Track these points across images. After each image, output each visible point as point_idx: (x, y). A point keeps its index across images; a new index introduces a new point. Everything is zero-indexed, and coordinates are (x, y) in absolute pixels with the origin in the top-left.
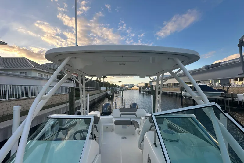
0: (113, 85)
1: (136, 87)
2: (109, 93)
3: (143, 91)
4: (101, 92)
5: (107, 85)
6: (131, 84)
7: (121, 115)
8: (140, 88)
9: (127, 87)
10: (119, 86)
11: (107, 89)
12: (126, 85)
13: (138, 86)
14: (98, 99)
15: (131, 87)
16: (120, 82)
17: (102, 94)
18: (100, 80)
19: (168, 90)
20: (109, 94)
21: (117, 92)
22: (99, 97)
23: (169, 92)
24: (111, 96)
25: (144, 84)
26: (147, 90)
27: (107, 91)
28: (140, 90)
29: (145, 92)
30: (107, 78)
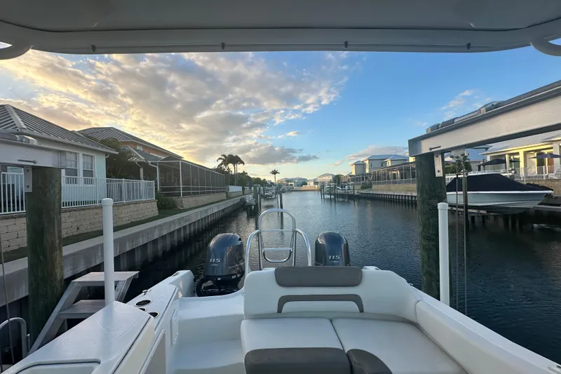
0: (258, 181)
1: (312, 184)
2: (249, 198)
3: (330, 194)
4: (228, 197)
5: (243, 180)
6: (300, 179)
8: (323, 186)
9: (292, 185)
10: (272, 183)
11: (243, 189)
12: (288, 181)
13: (316, 183)
14: (222, 214)
15: (302, 185)
16: (275, 173)
17: (230, 203)
18: (226, 170)
19: (390, 190)
20: (247, 201)
21: (267, 196)
22: (223, 210)
23: (392, 193)
24: (253, 207)
25: (331, 178)
26: (339, 190)
27: (244, 194)
28: (321, 189)
29: (335, 194)
30: (244, 164)
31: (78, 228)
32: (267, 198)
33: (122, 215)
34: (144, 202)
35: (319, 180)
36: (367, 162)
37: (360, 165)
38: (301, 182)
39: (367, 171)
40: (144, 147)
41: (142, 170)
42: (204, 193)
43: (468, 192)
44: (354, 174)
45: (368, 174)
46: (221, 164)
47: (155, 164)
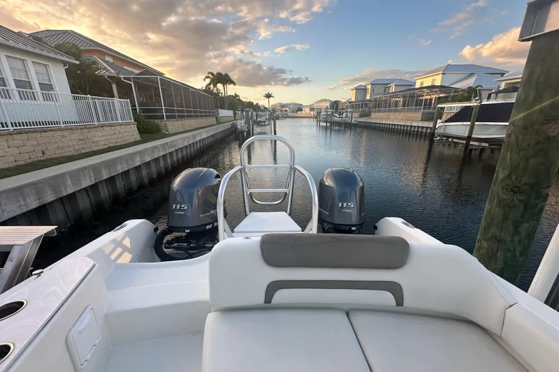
0: (250, 105)
1: (307, 110)
2: (241, 124)
3: (327, 122)
4: (219, 122)
5: (234, 103)
6: (295, 104)
7: (273, 287)
8: (319, 113)
9: (286, 111)
10: (265, 108)
11: (235, 114)
12: (283, 106)
13: (312, 109)
14: (211, 140)
15: (297, 111)
16: (268, 96)
17: (220, 129)
18: (215, 91)
19: (389, 119)
20: (239, 127)
21: (260, 122)
22: (213, 136)
23: (391, 123)
24: (245, 133)
25: (328, 104)
26: (337, 118)
27: (235, 119)
28: (317, 117)
29: (331, 123)
30: (235, 84)
31: (43, 153)
32: (259, 124)
33: (97, 139)
34: (121, 125)
35: (316, 106)
36: (369, 87)
37: (361, 90)
38: (296, 108)
39: (368, 98)
40: (114, 57)
41: (114, 86)
42: (191, 116)
43: (476, 123)
44: (353, 100)
45: (368, 101)
46: (209, 84)
47: (129, 79)
